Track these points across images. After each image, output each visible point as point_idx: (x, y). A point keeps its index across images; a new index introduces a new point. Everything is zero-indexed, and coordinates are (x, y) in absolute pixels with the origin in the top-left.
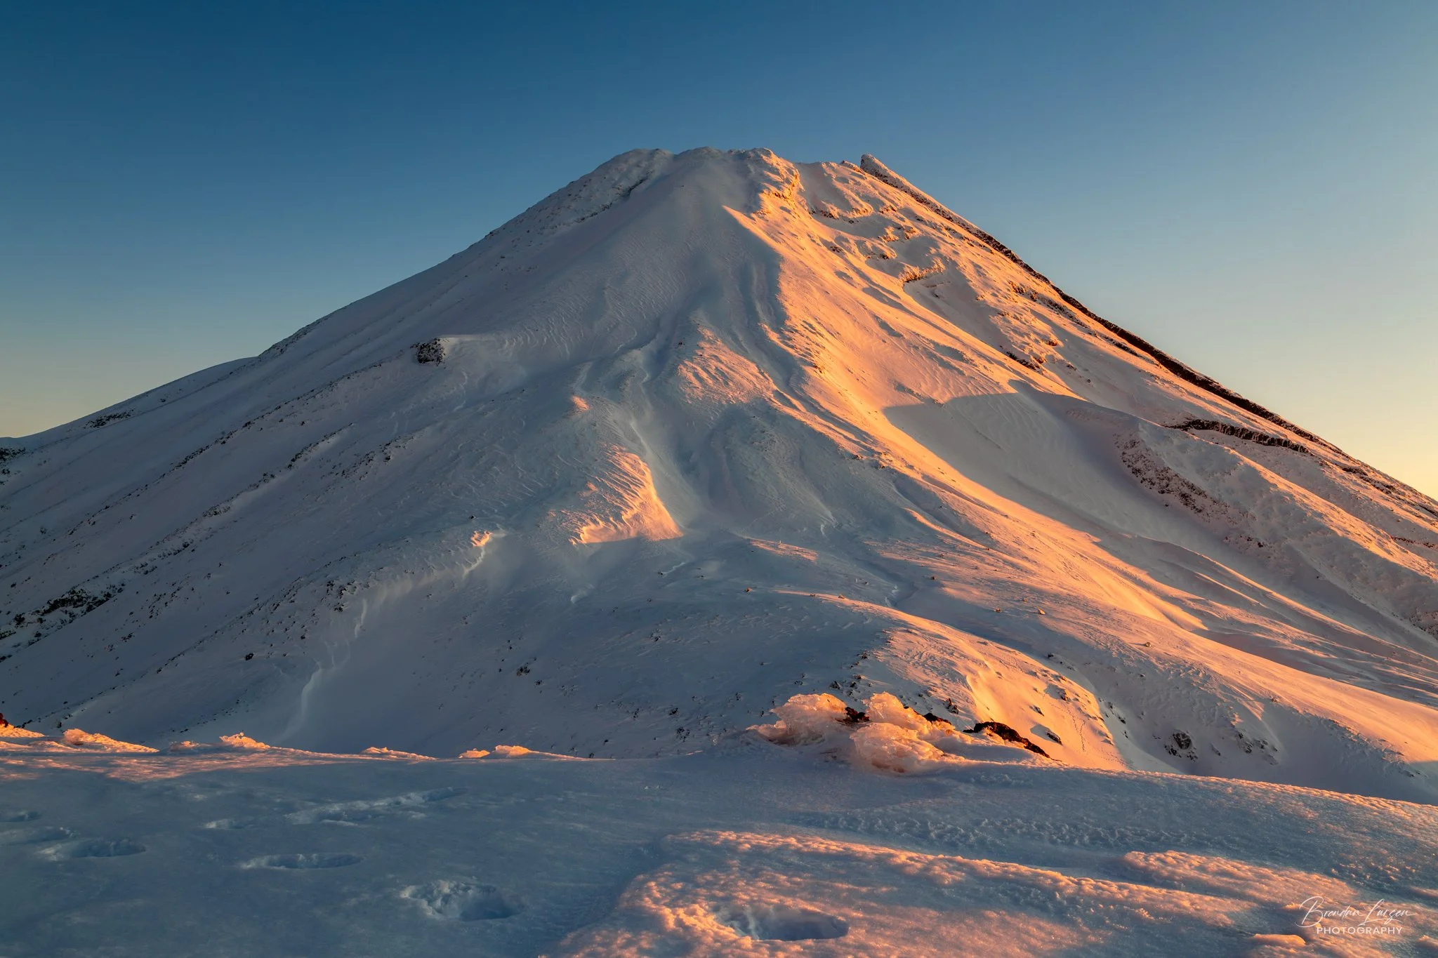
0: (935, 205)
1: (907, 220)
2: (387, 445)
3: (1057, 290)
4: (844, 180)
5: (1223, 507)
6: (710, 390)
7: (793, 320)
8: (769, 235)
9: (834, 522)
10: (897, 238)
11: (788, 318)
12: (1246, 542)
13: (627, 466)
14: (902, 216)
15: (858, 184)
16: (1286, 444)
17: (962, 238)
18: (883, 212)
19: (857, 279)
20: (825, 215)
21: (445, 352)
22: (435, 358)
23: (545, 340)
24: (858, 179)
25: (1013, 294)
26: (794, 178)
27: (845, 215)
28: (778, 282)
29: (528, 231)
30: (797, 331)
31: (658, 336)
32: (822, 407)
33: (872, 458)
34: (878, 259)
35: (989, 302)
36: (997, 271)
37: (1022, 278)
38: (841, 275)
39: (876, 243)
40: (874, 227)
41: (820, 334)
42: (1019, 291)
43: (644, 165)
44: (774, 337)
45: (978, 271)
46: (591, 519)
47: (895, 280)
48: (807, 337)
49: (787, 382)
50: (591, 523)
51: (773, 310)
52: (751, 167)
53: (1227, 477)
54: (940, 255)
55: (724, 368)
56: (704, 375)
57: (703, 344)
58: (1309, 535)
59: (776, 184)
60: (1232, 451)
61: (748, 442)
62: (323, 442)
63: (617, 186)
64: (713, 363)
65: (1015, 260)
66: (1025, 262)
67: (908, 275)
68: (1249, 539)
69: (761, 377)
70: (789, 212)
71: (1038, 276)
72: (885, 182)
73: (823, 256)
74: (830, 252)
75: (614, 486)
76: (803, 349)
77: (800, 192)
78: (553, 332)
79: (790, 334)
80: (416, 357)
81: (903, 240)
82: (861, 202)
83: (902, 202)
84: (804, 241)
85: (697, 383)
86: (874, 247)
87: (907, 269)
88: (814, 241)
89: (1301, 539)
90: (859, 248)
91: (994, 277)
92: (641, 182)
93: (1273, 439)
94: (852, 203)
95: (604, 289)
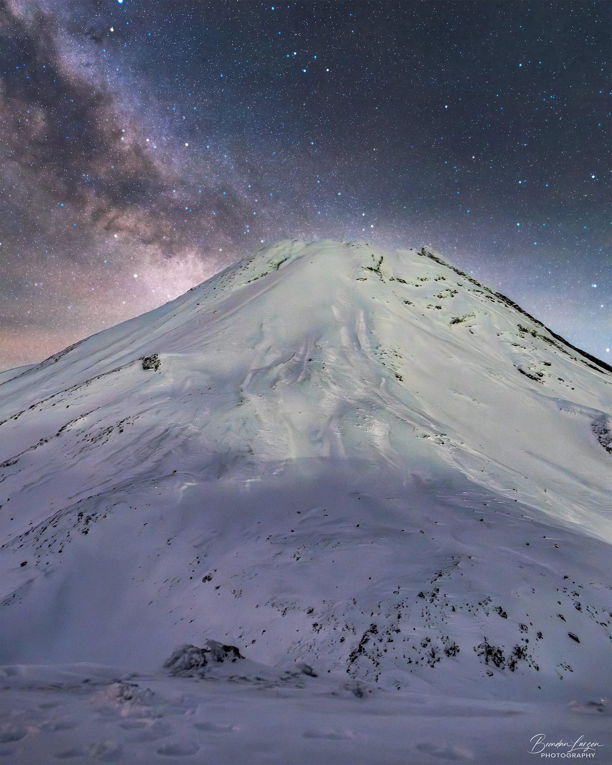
1: (452, 285)
2: (122, 422)
3: (549, 330)
7: (383, 347)
10: (446, 296)
17: (487, 297)
18: (437, 281)
20: (400, 282)
21: (161, 363)
22: (154, 367)
25: (521, 332)
26: (381, 258)
27: (413, 281)
28: (373, 322)
29: (215, 289)
30: (385, 354)
31: (295, 355)
33: (436, 437)
34: (435, 308)
36: (510, 317)
37: (526, 323)
41: (400, 356)
42: (525, 331)
43: (288, 249)
49: (379, 387)
52: (355, 252)
56: (326, 381)
61: (355, 425)
62: (80, 420)
63: (270, 262)
65: (520, 310)
66: (528, 313)
67: (454, 319)
71: (536, 321)
73: (400, 307)
74: (404, 305)
76: (389, 365)
79: (381, 355)
80: (142, 366)
81: (450, 297)
84: (388, 297)
85: (321, 386)
87: (453, 316)
91: (508, 322)
92: (285, 259)
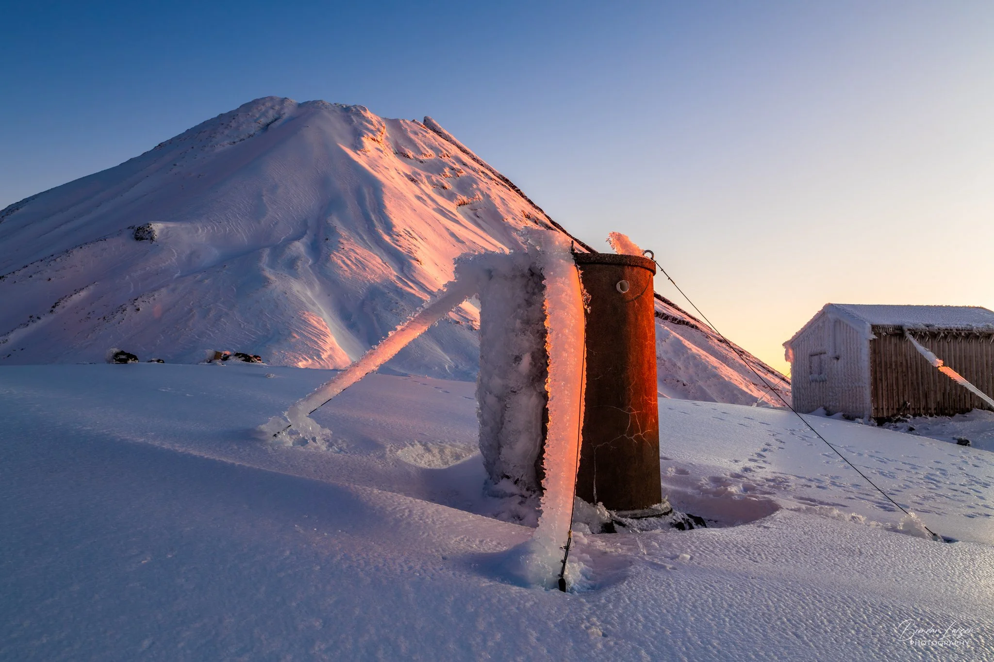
0: (472, 155)
1: (457, 164)
2: (135, 300)
3: (548, 218)
4: (416, 133)
5: (663, 362)
6: (355, 272)
7: (397, 227)
8: (370, 166)
9: (452, 364)
10: (451, 176)
11: (394, 226)
12: (676, 382)
13: (315, 323)
14: (454, 161)
15: (425, 136)
16: (687, 324)
17: (491, 179)
18: (441, 157)
19: (429, 201)
20: (404, 156)
21: (156, 234)
22: (149, 238)
23: (227, 230)
24: (425, 134)
25: (524, 218)
26: (383, 128)
27: (417, 157)
28: (384, 201)
29: (193, 148)
30: (401, 235)
31: (308, 232)
32: (428, 288)
33: (468, 324)
34: (441, 188)
35: (511, 223)
36: (514, 202)
37: (529, 209)
38: (419, 198)
39: (439, 177)
40: (436, 168)
41: (415, 238)
42: (528, 217)
43: (277, 107)
44: (387, 238)
45: (503, 202)
46: (303, 358)
47: (451, 203)
48: (408, 240)
49: (402, 270)
50: (303, 360)
51: (383, 220)
52: (354, 118)
53: (663, 343)
54: (480, 190)
55: (359, 257)
56: (349, 263)
57: (342, 240)
58: (710, 379)
59: (371, 131)
60: (666, 328)
61: (389, 309)
62: (75, 295)
63: (258, 121)
64: (352, 254)
65: (523, 196)
66: (529, 198)
67: (460, 201)
68: (678, 381)
69: (385, 265)
70: (382, 152)
71: (537, 208)
72: (440, 136)
73: (406, 184)
74: (410, 182)
75: (310, 336)
76: (407, 248)
77: (387, 138)
78: (232, 224)
79: (397, 238)
80: (133, 236)
81: (455, 177)
82: (427, 149)
83: (453, 151)
84: (393, 173)
85: (345, 268)
86: (437, 181)
87: (459, 197)
88: (399, 173)
89: (706, 382)
90: (428, 180)
91: (513, 207)
92: (276, 120)
93: (680, 320)
94: (421, 149)
95: (262, 196)
